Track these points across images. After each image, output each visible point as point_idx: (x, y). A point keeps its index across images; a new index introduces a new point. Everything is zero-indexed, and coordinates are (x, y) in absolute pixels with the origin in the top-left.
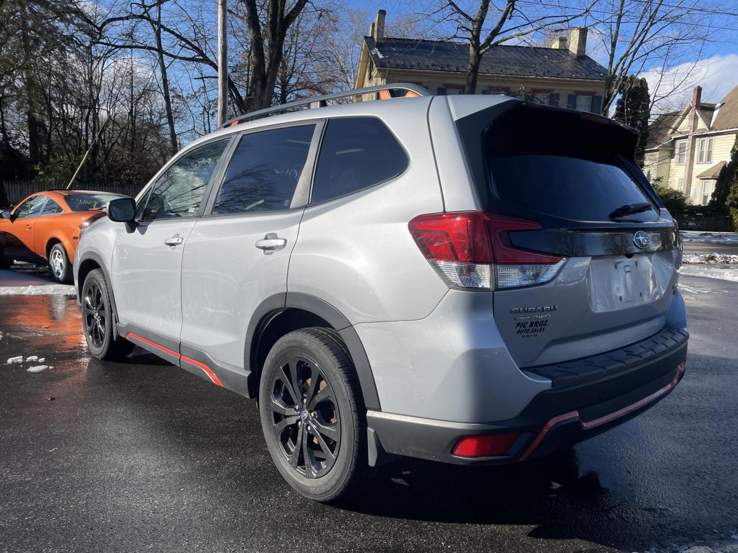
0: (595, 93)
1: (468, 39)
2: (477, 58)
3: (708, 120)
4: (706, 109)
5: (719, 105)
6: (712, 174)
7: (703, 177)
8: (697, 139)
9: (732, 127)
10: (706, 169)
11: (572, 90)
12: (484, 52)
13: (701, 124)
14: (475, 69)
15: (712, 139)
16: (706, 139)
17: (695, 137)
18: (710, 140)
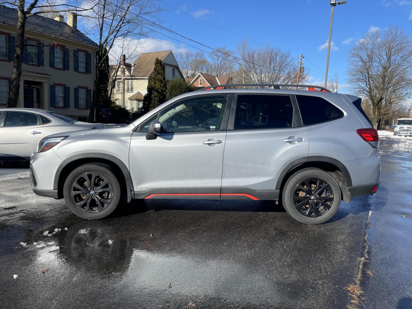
0: (88, 51)
1: (17, 6)
2: (24, 19)
3: (130, 71)
4: (129, 66)
5: (133, 65)
6: (135, 98)
7: (131, 99)
8: (126, 80)
9: (141, 76)
10: (132, 95)
11: (75, 47)
12: (28, 17)
13: (127, 73)
14: (23, 26)
15: (132, 81)
16: (130, 80)
17: (124, 79)
18: (131, 81)
